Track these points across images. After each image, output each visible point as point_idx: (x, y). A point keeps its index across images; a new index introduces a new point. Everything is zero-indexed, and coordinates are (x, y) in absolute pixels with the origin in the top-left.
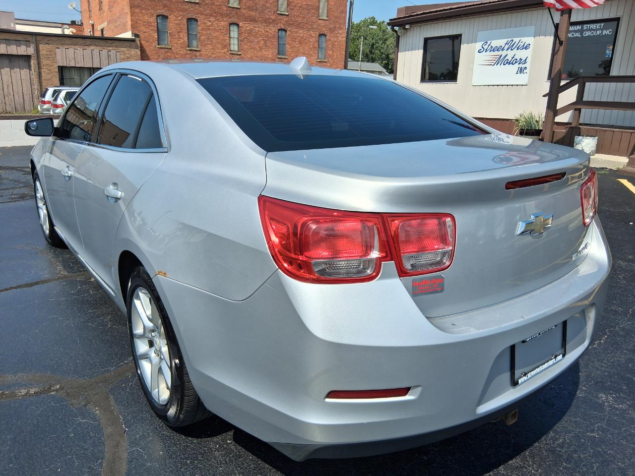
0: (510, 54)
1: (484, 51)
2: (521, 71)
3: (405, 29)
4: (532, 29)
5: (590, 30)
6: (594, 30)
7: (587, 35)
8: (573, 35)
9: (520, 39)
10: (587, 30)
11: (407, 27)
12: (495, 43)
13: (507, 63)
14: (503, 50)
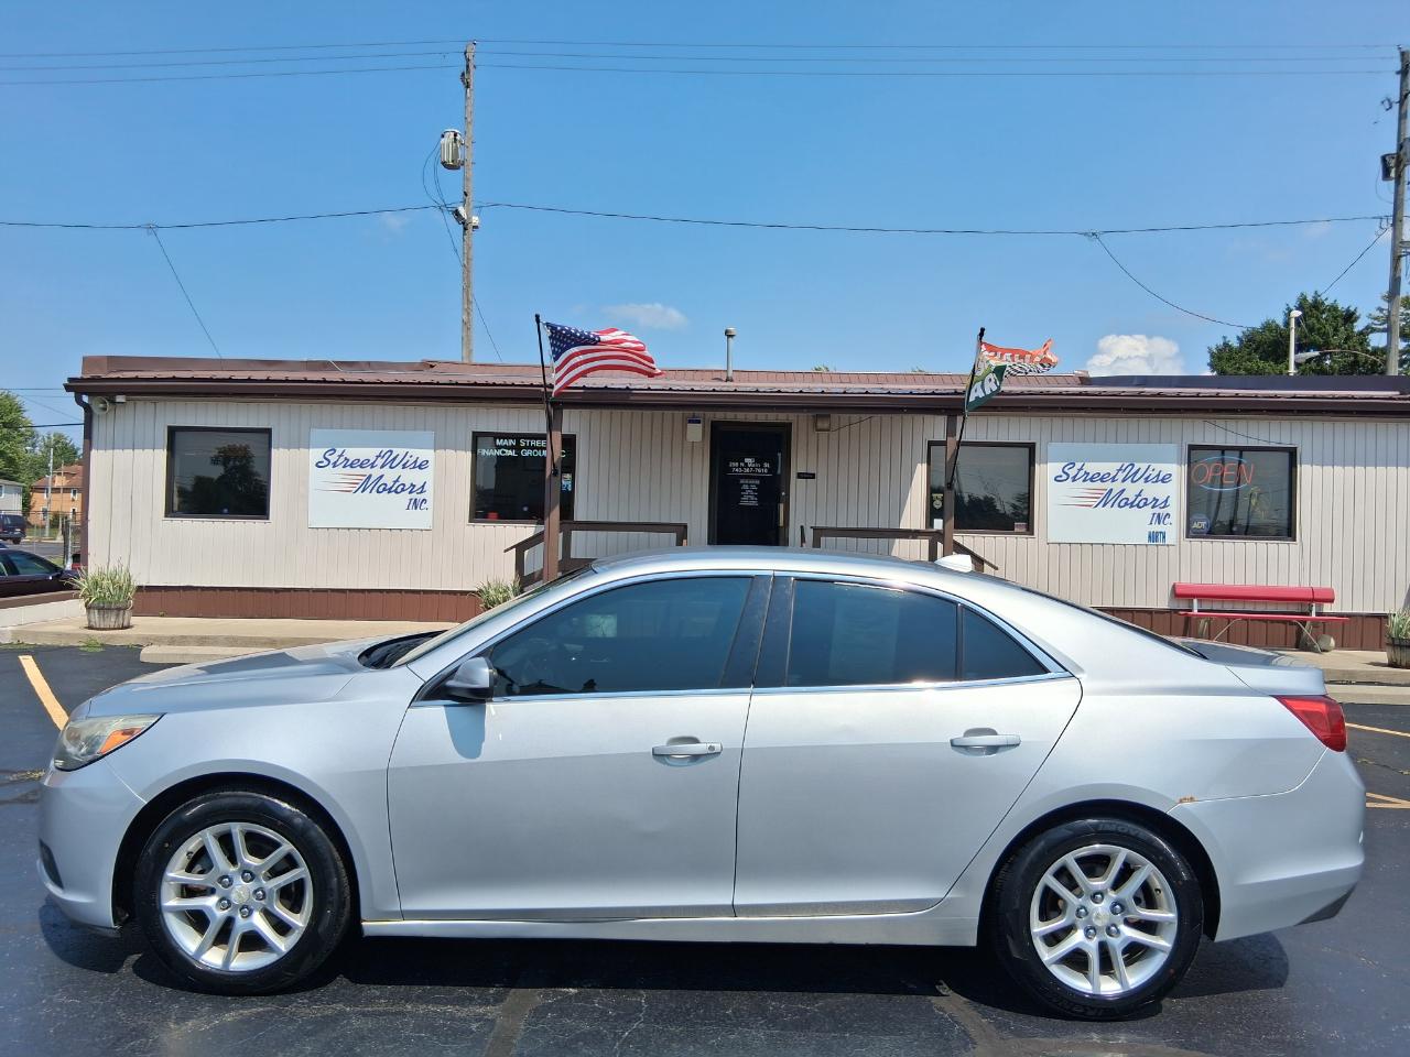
0: (389, 476)
1: (331, 466)
2: (416, 504)
3: (113, 402)
4: (429, 435)
5: (533, 448)
6: (538, 448)
7: (527, 454)
8: (503, 452)
9: (406, 450)
10: (526, 447)
11: (120, 399)
12: (353, 453)
13: (384, 490)
14: (372, 467)
